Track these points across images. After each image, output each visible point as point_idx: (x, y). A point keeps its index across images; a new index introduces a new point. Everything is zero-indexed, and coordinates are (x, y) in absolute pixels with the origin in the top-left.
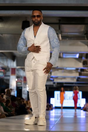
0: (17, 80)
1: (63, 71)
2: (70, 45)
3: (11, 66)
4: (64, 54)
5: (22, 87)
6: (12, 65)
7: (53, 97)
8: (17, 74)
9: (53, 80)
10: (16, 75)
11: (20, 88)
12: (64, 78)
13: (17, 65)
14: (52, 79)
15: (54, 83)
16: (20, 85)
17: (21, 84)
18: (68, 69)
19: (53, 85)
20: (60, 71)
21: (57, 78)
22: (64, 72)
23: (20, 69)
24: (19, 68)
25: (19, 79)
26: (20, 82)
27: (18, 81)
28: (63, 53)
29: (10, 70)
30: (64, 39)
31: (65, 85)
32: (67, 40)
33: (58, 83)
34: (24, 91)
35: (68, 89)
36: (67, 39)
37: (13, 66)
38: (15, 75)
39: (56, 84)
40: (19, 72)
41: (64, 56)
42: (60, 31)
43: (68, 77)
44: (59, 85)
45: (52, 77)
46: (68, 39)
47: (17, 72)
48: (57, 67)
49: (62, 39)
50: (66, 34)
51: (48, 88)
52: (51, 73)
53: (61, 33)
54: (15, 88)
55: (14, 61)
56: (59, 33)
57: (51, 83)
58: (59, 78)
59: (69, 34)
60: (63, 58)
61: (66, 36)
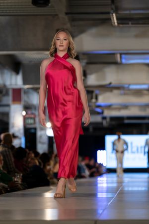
0: (24, 113)
1: (122, 92)
2: (137, 36)
3: (11, 85)
4: (123, 56)
5: (35, 129)
6: (13, 82)
7: (103, 147)
8: (25, 101)
9: (102, 113)
10: (23, 103)
11: (33, 131)
12: (125, 107)
13: (25, 82)
14: (99, 110)
15: (104, 118)
16: (31, 124)
17: (35, 123)
18: (132, 87)
19: (102, 123)
20: (116, 92)
21: (109, 107)
22: (125, 94)
23: (31, 91)
24: (28, 88)
25: (29, 112)
26: (31, 118)
27: (27, 116)
28: (121, 54)
29: (11, 93)
30: (122, 24)
31: (126, 121)
32: (130, 25)
33: (113, 119)
34: (41, 137)
35: (135, 131)
36: (130, 23)
37: (16, 85)
38: (20, 104)
39: (108, 120)
40: (28, 97)
41: (124, 61)
42: (113, 6)
43: (134, 105)
44: (114, 123)
45: (99, 106)
46: (132, 24)
47: (24, 97)
48: (110, 84)
49: (118, 23)
50: (128, 12)
51: (91, 129)
52: (97, 98)
53: (116, 10)
54: (22, 131)
55: (17, 73)
56: (112, 11)
57: (98, 119)
58: (113, 107)
59: (133, 12)
60: (121, 64)
61: (128, 17)
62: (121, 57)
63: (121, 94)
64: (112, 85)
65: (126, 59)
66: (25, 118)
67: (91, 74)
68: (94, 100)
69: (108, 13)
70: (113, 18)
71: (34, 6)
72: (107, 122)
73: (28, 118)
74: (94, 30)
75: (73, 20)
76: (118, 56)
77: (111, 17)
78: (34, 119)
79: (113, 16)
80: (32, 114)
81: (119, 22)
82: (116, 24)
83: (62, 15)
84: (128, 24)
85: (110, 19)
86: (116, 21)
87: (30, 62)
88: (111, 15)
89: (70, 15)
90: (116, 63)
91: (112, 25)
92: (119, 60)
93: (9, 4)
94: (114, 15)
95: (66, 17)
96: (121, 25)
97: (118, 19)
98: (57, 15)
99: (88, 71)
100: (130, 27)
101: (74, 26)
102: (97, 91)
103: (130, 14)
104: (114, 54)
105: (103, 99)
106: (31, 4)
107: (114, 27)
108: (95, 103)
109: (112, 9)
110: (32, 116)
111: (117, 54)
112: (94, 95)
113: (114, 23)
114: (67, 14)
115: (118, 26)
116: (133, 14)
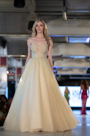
0: (8, 72)
1: (69, 60)
2: (79, 26)
5: (15, 82)
6: (1, 53)
9: (56, 73)
10: (7, 66)
11: (13, 83)
13: (9, 54)
15: (57, 76)
17: (14, 78)
18: (75, 57)
20: (65, 60)
22: (71, 61)
24: (11, 57)
25: (11, 72)
26: (12, 76)
27: (10, 74)
28: (68, 37)
31: (71, 78)
32: (75, 20)
33: (63, 76)
35: (76, 84)
36: (75, 18)
37: (3, 55)
38: (6, 67)
39: (60, 77)
40: (10, 62)
41: (70, 41)
42: (65, 8)
43: (76, 68)
44: (63, 78)
46: (76, 19)
47: (8, 62)
48: (62, 55)
49: (67, 18)
50: (73, 12)
53: (66, 10)
54: (6, 84)
55: (4, 47)
56: (64, 11)
58: (63, 69)
59: (76, 11)
60: (69, 43)
61: (73, 14)
62: (69, 39)
63: (68, 61)
64: (63, 56)
65: (71, 40)
66: (8, 76)
69: (62, 12)
70: (64, 15)
71: (14, 7)
72: (59, 78)
73: (10, 76)
74: (52, 22)
75: (40, 16)
76: (67, 38)
77: (63, 14)
78: (14, 76)
79: (64, 14)
80: (13, 73)
82: (66, 19)
83: (33, 13)
84: (74, 19)
86: (66, 17)
87: (12, 40)
89: (37, 13)
90: (65, 42)
91: (63, 19)
92: (67, 41)
94: (65, 13)
95: (35, 14)
96: (69, 20)
97: (67, 15)
98: (29, 12)
100: (75, 21)
103: (75, 13)
104: (64, 37)
105: (57, 64)
106: (13, 5)
109: (64, 10)
110: (13, 74)
111: (66, 37)
113: (65, 18)
114: (35, 12)
115: (67, 20)
116: (77, 13)
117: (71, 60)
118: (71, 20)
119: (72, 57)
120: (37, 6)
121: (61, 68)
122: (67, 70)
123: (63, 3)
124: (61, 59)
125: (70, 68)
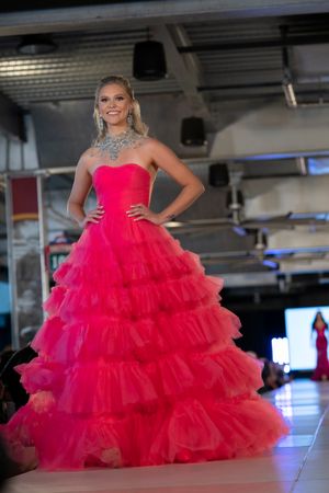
1: (313, 227)
4: (311, 161)
9: (278, 268)
14: (270, 263)
15: (281, 277)
19: (277, 287)
20: (300, 228)
21: (289, 256)
22: (318, 231)
28: (306, 159)
30: (306, 103)
31: (323, 281)
32: (321, 104)
33: (296, 277)
36: (321, 100)
39: (288, 279)
41: (313, 170)
42: (287, 72)
44: (298, 285)
45: (270, 256)
46: (325, 102)
48: (290, 214)
49: (298, 102)
50: (316, 80)
51: (257, 299)
52: (265, 242)
53: (294, 78)
56: (285, 81)
57: (270, 278)
58: (296, 256)
59: (325, 79)
60: (308, 175)
61: (316, 88)
62: (307, 165)
63: (311, 232)
64: (293, 217)
65: (315, 165)
67: (252, 197)
68: (260, 246)
69: (279, 84)
70: (288, 92)
71: (133, 79)
72: (286, 284)
74: (253, 117)
75: (214, 99)
76: (302, 161)
77: (285, 91)
79: (287, 89)
81: (301, 98)
82: (295, 103)
83: (192, 93)
84: (317, 102)
85: (283, 94)
86: (293, 98)
88: (284, 87)
89: (207, 92)
90: (297, 174)
91: (286, 105)
92: (303, 169)
93: (91, 78)
94: (290, 87)
95: (200, 96)
96: (304, 106)
97: (296, 94)
98: (181, 92)
99: (246, 193)
100: (321, 107)
101: (215, 111)
102: (264, 229)
103: (320, 84)
104: (293, 159)
105: (277, 243)
106: (131, 74)
107: (292, 108)
108: (263, 250)
109: (286, 76)
111: (299, 158)
112: (260, 235)
113: (291, 102)
114: (200, 89)
115: (298, 108)
116: (324, 83)
117: (320, 227)
118: (310, 105)
119: (322, 216)
120: (205, 72)
121: (292, 254)
122: (309, 260)
123: (281, 57)
124: (290, 226)
125: (319, 252)
